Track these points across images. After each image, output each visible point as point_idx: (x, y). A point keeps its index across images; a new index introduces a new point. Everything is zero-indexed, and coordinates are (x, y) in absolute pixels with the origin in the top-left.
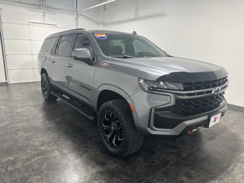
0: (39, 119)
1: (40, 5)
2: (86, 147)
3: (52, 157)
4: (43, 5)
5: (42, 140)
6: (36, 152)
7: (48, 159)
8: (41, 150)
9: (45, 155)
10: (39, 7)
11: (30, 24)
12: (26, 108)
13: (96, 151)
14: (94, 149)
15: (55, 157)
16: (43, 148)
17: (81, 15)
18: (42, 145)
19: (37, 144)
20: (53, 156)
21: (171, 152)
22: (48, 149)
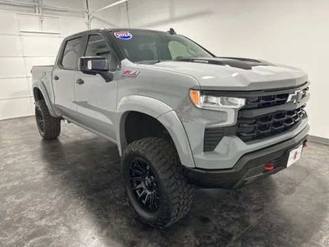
0: (38, 173)
1: (35, 7)
2: (106, 217)
3: (55, 238)
4: (39, 6)
5: (41, 210)
6: (32, 230)
7: (49, 241)
8: (38, 226)
9: (45, 234)
10: (33, 10)
11: (21, 33)
12: (20, 157)
13: (122, 223)
14: (119, 221)
15: (59, 238)
16: (43, 223)
17: (94, 17)
18: (41, 218)
19: (33, 216)
20: (57, 236)
21: (233, 218)
22: (50, 224)
